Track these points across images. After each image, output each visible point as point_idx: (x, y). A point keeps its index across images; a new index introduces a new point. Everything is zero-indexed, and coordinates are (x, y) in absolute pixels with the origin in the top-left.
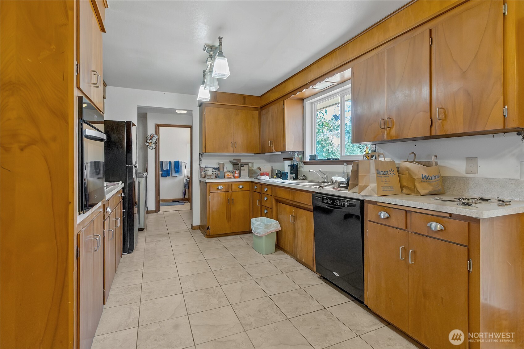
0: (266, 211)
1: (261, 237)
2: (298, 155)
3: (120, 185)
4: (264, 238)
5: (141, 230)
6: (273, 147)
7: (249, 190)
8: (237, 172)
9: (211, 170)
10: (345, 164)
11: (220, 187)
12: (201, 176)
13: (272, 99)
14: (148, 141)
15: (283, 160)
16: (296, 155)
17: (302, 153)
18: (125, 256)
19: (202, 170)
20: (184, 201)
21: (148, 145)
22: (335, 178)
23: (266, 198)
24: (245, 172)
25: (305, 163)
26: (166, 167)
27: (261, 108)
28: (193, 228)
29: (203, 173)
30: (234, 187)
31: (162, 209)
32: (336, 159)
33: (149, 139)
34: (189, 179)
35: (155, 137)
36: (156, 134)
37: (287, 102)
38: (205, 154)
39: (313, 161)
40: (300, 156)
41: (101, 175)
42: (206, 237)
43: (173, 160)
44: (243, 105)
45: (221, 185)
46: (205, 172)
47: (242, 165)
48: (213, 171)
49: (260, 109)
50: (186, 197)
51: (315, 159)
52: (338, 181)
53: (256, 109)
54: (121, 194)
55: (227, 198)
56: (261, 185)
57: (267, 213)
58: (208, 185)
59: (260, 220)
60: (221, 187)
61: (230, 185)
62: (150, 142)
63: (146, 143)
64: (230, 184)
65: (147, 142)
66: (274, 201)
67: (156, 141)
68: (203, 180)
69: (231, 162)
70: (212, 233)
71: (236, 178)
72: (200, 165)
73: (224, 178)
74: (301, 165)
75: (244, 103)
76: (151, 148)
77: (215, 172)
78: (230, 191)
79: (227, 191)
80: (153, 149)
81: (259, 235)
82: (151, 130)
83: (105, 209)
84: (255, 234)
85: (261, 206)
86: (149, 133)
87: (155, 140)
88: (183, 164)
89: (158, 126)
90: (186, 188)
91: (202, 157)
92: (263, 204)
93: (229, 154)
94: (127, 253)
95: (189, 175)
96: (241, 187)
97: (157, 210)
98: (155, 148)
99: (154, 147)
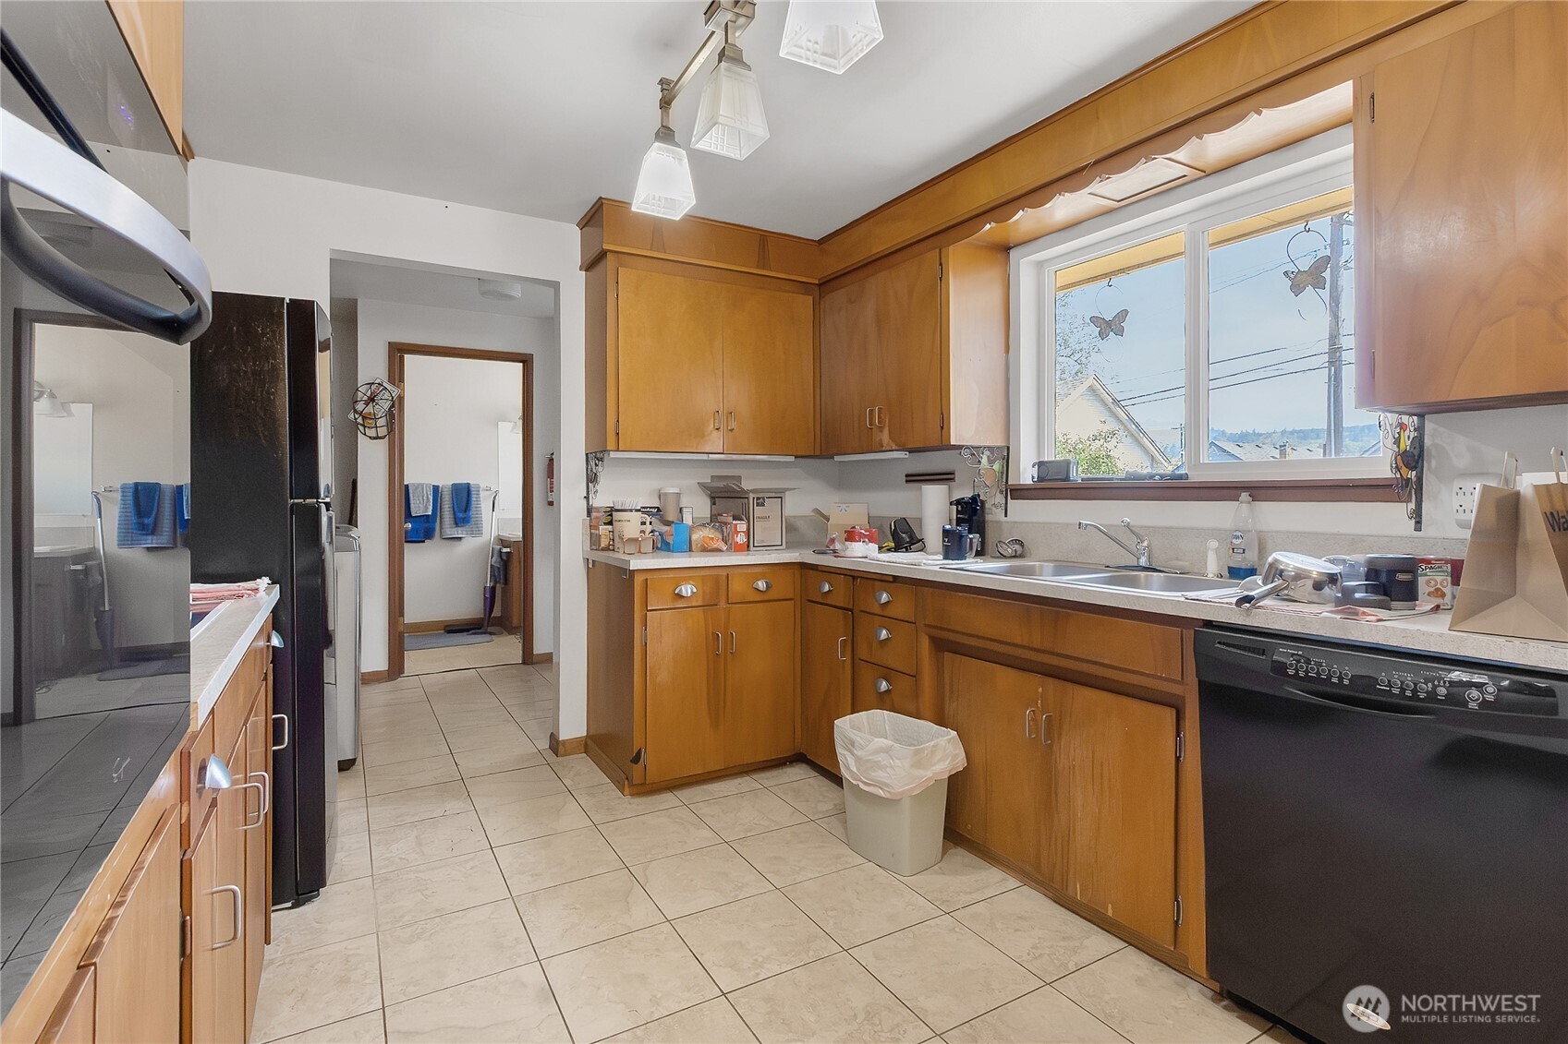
0: (884, 686)
1: (891, 803)
2: (991, 462)
3: (262, 593)
4: (906, 804)
5: (345, 766)
6: (881, 429)
7: (791, 596)
8: (742, 526)
9: (636, 518)
10: (1245, 496)
11: (687, 590)
12: (592, 543)
13: (878, 248)
14: (360, 407)
15: (907, 481)
16: (984, 460)
17: (1005, 455)
18: (285, 919)
19: (597, 518)
20: (489, 629)
21: (360, 420)
22: (1291, 560)
23: (884, 632)
24: (768, 527)
25: (1018, 492)
26: (421, 507)
27: (820, 285)
28: (561, 749)
29: (603, 529)
30: (738, 586)
31: (415, 661)
32: (1181, 477)
33: (365, 398)
34: (508, 550)
35: (387, 393)
36: (391, 380)
37: (956, 254)
38: (613, 455)
39: (1053, 483)
40: (996, 466)
41: (163, 539)
42: (627, 791)
43: (446, 481)
44: (758, 268)
45: (690, 578)
46: (610, 527)
47: (758, 499)
48: (643, 523)
49: (816, 288)
50: (497, 612)
51: (1067, 479)
52: (1310, 571)
53: (805, 287)
54: (269, 640)
55: (711, 631)
56: (854, 578)
57: (888, 691)
58: (638, 580)
59: (865, 721)
60: (689, 586)
61: (724, 578)
62: (370, 409)
63: (351, 416)
64: (724, 573)
65: (355, 411)
66: (925, 643)
67: (393, 406)
68: (602, 557)
69: (702, 485)
70: (653, 775)
71: (739, 549)
72: (587, 498)
73: (691, 550)
74: (1000, 499)
75: (763, 261)
76: (372, 432)
77: (648, 528)
78: (723, 604)
79: (709, 605)
80: (381, 438)
81: (881, 793)
82: (372, 365)
83: (193, 778)
84: (862, 786)
85: (853, 662)
86: (363, 377)
87: (389, 403)
88: (482, 494)
89: (398, 352)
90: (496, 582)
91: (600, 468)
92: (863, 652)
93: (705, 457)
94: (289, 904)
95: (517, 534)
96: (761, 585)
97: (396, 667)
98: (389, 433)
99: (382, 432)
